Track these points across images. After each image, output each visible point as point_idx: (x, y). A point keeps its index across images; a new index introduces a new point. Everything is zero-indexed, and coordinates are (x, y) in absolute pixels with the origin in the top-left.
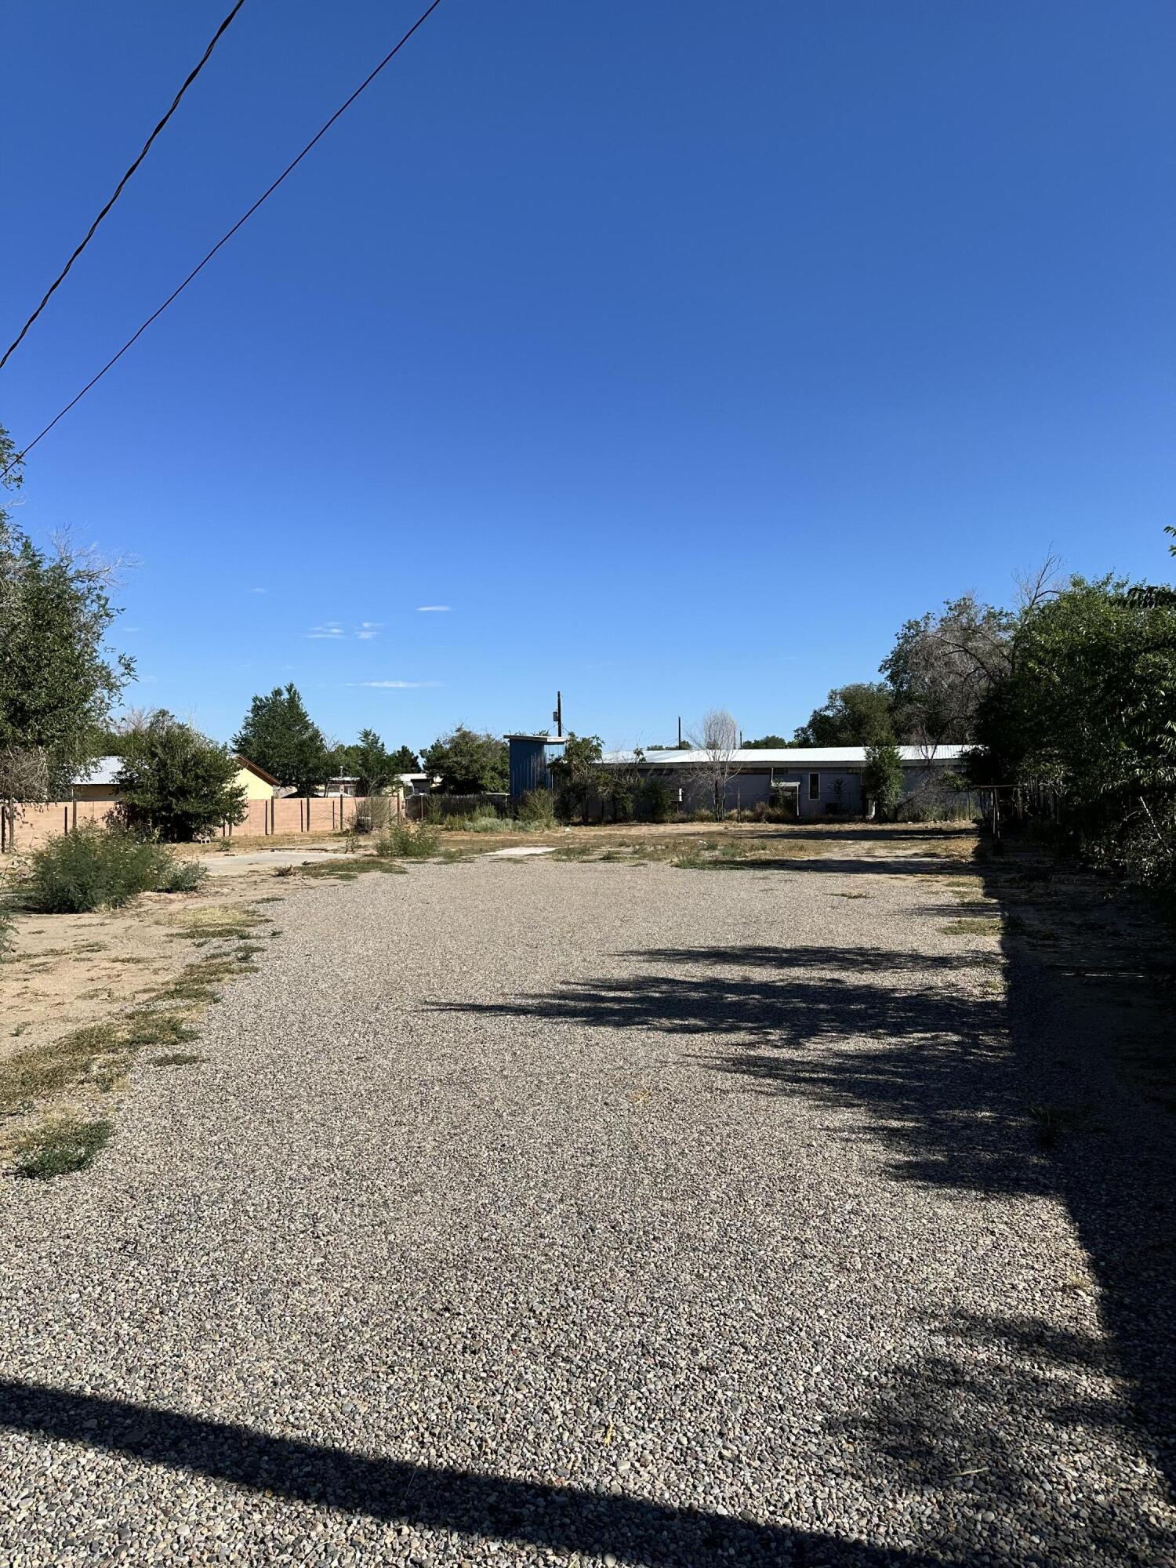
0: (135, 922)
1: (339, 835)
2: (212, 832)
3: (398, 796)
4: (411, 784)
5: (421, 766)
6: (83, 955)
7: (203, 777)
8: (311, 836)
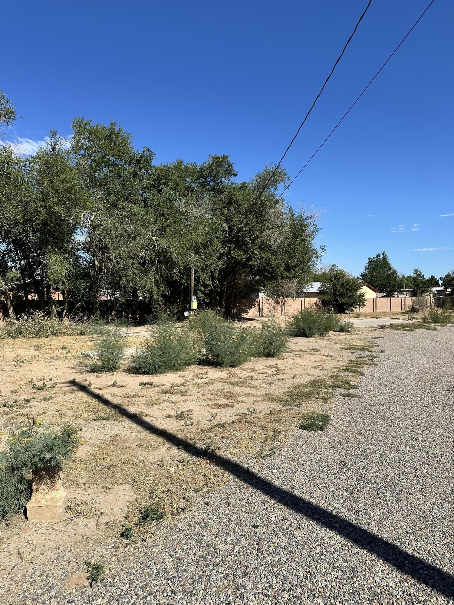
0: (328, 342)
1: (404, 313)
2: (352, 311)
3: (430, 297)
4: (436, 292)
5: (440, 284)
6: (312, 352)
7: (349, 289)
8: (392, 313)
